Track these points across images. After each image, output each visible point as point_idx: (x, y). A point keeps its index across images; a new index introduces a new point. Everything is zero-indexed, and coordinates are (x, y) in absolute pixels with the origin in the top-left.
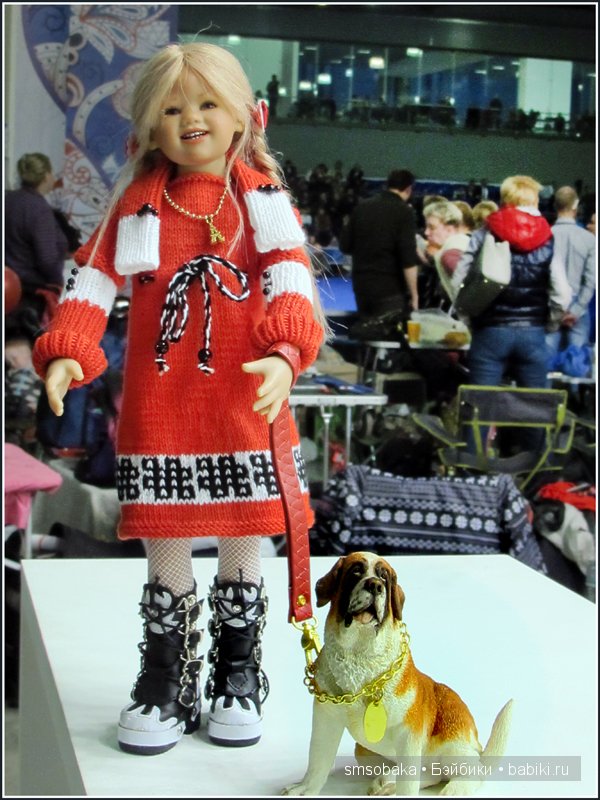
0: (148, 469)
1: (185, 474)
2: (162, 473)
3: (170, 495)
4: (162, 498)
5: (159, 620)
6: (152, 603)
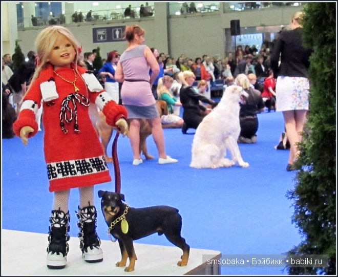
0: (59, 167)
1: (72, 166)
2: (64, 167)
3: (68, 174)
4: (65, 175)
5: (59, 223)
6: (57, 217)
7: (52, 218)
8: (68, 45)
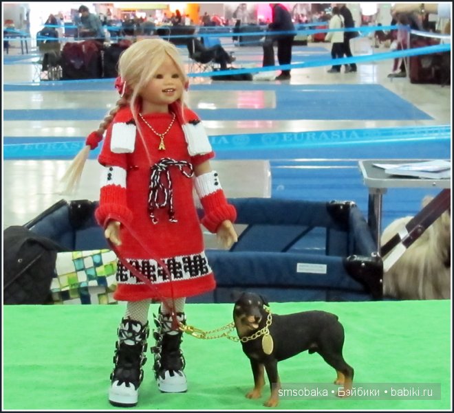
2: (140, 268)
5: (132, 338)
6: (130, 330)
7: (123, 331)
8: (175, 76)
